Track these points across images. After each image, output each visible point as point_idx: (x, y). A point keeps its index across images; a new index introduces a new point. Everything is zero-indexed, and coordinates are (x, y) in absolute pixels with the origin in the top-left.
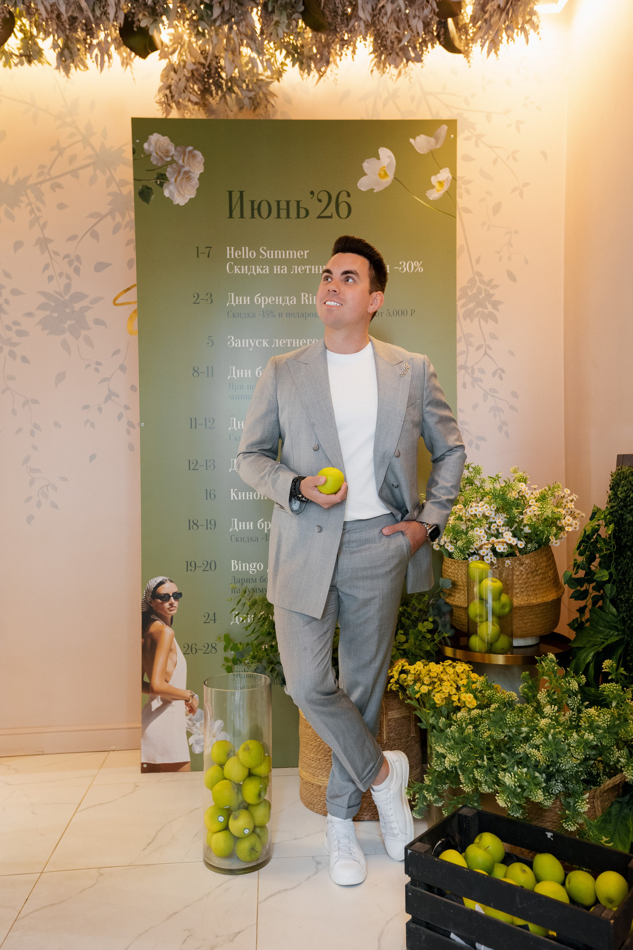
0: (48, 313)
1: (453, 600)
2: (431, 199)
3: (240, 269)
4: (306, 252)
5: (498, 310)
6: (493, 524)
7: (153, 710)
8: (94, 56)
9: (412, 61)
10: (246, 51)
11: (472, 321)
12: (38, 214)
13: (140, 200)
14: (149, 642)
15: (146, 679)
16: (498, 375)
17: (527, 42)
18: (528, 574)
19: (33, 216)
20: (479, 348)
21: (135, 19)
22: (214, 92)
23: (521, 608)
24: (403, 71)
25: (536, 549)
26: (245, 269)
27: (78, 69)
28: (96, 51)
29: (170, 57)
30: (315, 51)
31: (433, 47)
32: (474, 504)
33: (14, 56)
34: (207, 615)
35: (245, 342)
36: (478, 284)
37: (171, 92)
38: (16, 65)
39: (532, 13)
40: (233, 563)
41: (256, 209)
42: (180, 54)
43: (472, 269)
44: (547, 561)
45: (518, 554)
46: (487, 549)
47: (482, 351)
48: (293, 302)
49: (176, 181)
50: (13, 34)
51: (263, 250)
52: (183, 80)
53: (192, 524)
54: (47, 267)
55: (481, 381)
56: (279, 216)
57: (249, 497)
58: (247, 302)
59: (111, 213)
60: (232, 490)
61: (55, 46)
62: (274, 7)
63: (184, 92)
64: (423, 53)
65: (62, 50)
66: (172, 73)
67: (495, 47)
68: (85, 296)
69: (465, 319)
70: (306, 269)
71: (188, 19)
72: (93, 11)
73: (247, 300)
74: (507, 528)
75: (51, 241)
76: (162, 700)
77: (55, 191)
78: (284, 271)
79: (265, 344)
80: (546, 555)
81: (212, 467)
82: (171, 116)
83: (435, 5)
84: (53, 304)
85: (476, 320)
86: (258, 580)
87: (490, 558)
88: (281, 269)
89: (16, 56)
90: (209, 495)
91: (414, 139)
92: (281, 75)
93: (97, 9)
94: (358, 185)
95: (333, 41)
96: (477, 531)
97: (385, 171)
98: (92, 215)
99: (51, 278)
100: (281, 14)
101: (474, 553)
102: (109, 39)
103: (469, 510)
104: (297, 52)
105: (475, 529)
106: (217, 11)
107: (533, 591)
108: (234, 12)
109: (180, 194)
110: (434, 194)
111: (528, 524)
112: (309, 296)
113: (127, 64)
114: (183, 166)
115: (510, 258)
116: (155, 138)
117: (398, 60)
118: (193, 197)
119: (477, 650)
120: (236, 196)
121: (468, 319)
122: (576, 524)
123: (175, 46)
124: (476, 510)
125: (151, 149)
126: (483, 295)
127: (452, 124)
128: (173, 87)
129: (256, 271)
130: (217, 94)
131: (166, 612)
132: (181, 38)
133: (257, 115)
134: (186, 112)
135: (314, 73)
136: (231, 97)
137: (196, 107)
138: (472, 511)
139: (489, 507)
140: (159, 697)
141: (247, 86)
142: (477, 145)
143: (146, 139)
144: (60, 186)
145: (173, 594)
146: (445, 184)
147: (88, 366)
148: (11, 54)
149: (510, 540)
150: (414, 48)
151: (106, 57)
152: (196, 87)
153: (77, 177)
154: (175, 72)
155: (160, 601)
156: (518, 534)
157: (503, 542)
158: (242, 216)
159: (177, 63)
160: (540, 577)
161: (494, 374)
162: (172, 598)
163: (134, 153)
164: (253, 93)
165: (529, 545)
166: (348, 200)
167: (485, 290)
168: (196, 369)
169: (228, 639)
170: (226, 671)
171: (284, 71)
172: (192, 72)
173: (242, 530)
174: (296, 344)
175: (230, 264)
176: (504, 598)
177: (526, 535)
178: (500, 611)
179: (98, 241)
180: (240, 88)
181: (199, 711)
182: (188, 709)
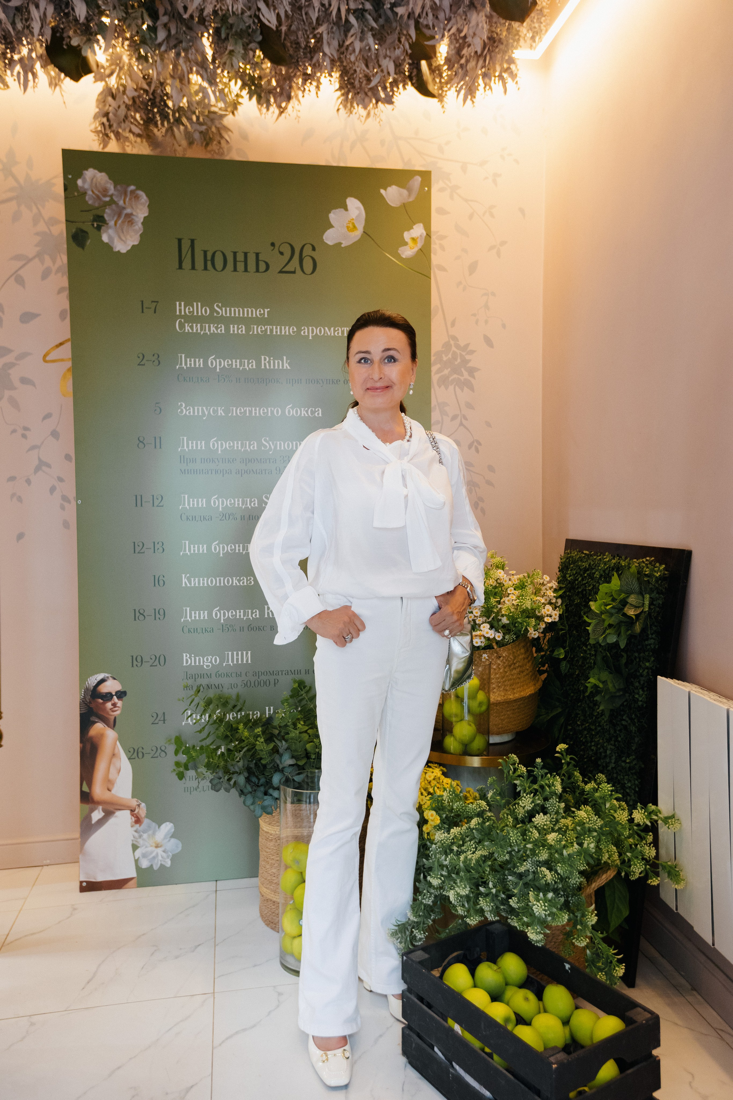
2: (404, 257)
3: (192, 327)
4: (266, 310)
5: (474, 377)
7: (93, 822)
8: (15, 73)
9: (382, 102)
11: (447, 388)
13: (74, 245)
14: (88, 746)
15: (85, 788)
16: (473, 448)
17: (505, 91)
18: (505, 668)
20: (454, 418)
21: (65, 35)
22: (159, 122)
23: (498, 704)
24: (372, 113)
25: (514, 641)
26: (197, 328)
28: (18, 68)
29: (107, 79)
30: (274, 83)
31: (404, 88)
34: (155, 715)
35: (198, 409)
36: (454, 349)
37: (108, 120)
39: (511, 61)
40: (185, 656)
41: (209, 261)
42: (119, 77)
43: (447, 332)
44: (525, 653)
45: (495, 647)
47: (457, 421)
48: (252, 366)
49: (116, 224)
51: (218, 306)
52: (123, 107)
53: (137, 614)
56: (235, 270)
57: (203, 584)
58: (200, 365)
59: (39, 255)
60: (183, 575)
62: (228, 35)
63: (124, 121)
64: (393, 94)
66: (110, 99)
67: (471, 94)
68: (9, 351)
69: (440, 387)
70: (266, 330)
71: (127, 39)
72: (13, 24)
73: (200, 363)
74: (485, 618)
76: (104, 810)
78: (242, 331)
79: (220, 412)
80: (524, 647)
81: (161, 549)
82: (107, 150)
83: (407, 46)
85: (451, 388)
86: (213, 675)
88: (238, 329)
90: (157, 581)
91: (385, 189)
92: (236, 108)
93: (17, 20)
94: (324, 238)
95: (295, 75)
97: (353, 224)
98: (17, 257)
100: (236, 43)
102: (34, 55)
104: (254, 84)
106: (161, 35)
107: (511, 685)
108: (182, 37)
109: (122, 240)
110: (408, 252)
111: (506, 615)
112: (270, 359)
113: (56, 85)
114: (124, 208)
115: (486, 322)
116: (90, 173)
117: (367, 100)
118: (136, 243)
119: (452, 751)
120: (186, 245)
121: (443, 386)
122: (556, 615)
123: (113, 67)
125: (86, 186)
126: (459, 360)
127: (426, 176)
128: (111, 115)
129: (209, 330)
130: (163, 124)
131: (108, 713)
132: (120, 58)
133: (210, 152)
134: (127, 144)
135: (274, 109)
136: (179, 129)
137: (139, 140)
140: (100, 807)
141: (198, 118)
142: (451, 197)
143: (80, 175)
145: (117, 693)
146: (418, 240)
147: (14, 431)
149: (487, 633)
150: (385, 88)
151: (30, 76)
152: (138, 116)
154: (114, 97)
155: (100, 701)
156: (495, 624)
157: (480, 636)
158: (193, 268)
159: (116, 86)
160: (518, 670)
161: (470, 447)
162: (115, 697)
163: (66, 189)
164: (204, 127)
165: (507, 637)
166: (314, 254)
167: (461, 355)
168: (141, 439)
169: (179, 741)
170: (176, 777)
171: (240, 103)
172: (133, 99)
173: (195, 620)
174: (256, 413)
175: (180, 321)
176: (481, 696)
177: (504, 626)
178: (476, 709)
179: (24, 287)
180: (190, 119)
181: (146, 822)
182: (134, 819)
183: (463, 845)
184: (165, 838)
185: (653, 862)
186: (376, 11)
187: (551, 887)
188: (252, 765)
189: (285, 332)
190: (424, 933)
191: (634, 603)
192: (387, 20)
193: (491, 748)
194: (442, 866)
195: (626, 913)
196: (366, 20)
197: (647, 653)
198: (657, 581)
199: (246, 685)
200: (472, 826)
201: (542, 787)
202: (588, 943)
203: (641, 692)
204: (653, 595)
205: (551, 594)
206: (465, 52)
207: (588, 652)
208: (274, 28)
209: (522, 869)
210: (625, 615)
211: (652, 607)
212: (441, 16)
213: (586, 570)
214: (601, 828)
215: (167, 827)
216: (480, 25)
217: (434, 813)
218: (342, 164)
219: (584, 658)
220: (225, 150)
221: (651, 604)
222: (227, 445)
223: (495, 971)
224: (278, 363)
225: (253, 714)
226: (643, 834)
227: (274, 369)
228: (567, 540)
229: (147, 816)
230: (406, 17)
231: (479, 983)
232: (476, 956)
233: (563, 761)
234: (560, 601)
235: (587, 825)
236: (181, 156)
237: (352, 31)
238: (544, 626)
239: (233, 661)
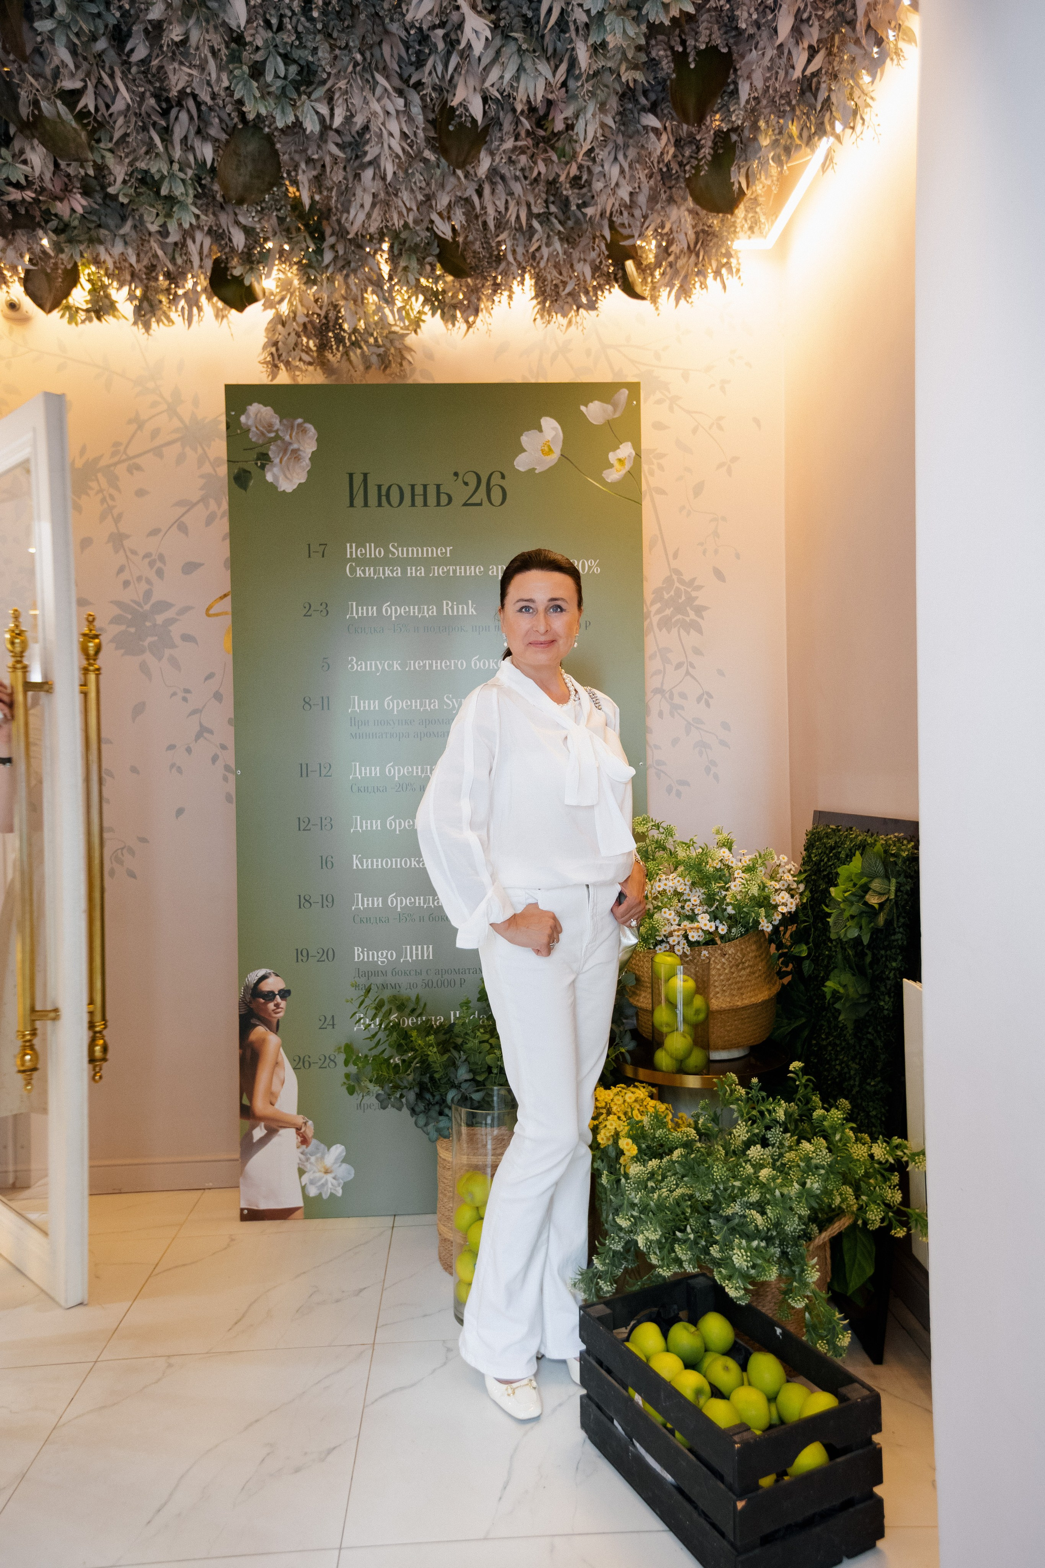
0: (123, 627)
1: (638, 1001)
2: (609, 481)
3: (364, 571)
4: (448, 549)
5: (703, 618)
6: (688, 903)
7: (255, 1141)
8: (179, 308)
9: (585, 309)
10: (371, 298)
11: (669, 632)
12: (111, 503)
13: (235, 487)
14: (248, 1054)
15: (246, 1101)
16: (703, 700)
17: (724, 287)
18: (731, 968)
19: (105, 505)
20: (679, 666)
21: (229, 265)
22: (334, 347)
23: (721, 1012)
24: (574, 320)
25: (742, 935)
26: (370, 572)
27: (161, 324)
28: (182, 303)
29: (277, 306)
30: (461, 296)
31: (610, 292)
32: (664, 877)
33: (80, 312)
34: (323, 1019)
35: (371, 664)
36: (677, 584)
37: (277, 350)
38: (83, 322)
39: (728, 255)
40: (357, 950)
41: (383, 496)
42: (290, 302)
43: (669, 564)
44: (757, 950)
45: (719, 942)
46: (678, 936)
47: (684, 669)
48: (433, 612)
49: (281, 462)
50: (79, 286)
51: (393, 546)
52: (293, 334)
53: (303, 901)
54: (121, 570)
55: (682, 708)
56: (413, 505)
57: (377, 865)
58: (373, 614)
59: (203, 500)
60: (354, 856)
61: (131, 297)
62: (401, 250)
63: (294, 349)
64: (597, 298)
65: (141, 301)
66: (280, 327)
67: (685, 294)
68: (170, 606)
69: (660, 630)
70: (449, 571)
71: (296, 263)
72: (173, 260)
73: (373, 611)
74: (706, 907)
75: (128, 537)
76: (266, 1128)
77: (132, 474)
78: (421, 573)
79: (396, 666)
80: (755, 942)
81: (329, 827)
82: (277, 381)
83: (603, 247)
84: (130, 617)
85: (674, 631)
86: (389, 973)
87: (682, 948)
88: (416, 571)
89: (83, 310)
90: (325, 862)
91: (586, 406)
92: (419, 326)
93: (177, 256)
94: (515, 463)
95: (483, 286)
96: (665, 913)
97: (549, 447)
98: (180, 503)
99: (126, 584)
100: (410, 259)
101: (662, 941)
102: (199, 288)
103: (657, 884)
104: (437, 299)
105: (663, 910)
106: (328, 256)
107: (739, 989)
108: (351, 257)
109: (288, 478)
110: (613, 475)
111: (731, 903)
112: (453, 604)
113: (223, 317)
114: (290, 444)
115: (716, 552)
116: (255, 408)
117: (566, 307)
118: (303, 481)
119: (664, 1069)
120: (358, 480)
121: (664, 629)
122: (792, 903)
123: (284, 293)
124: (665, 885)
125: (250, 422)
126: (683, 598)
127: (634, 388)
128: (280, 343)
129: (384, 574)
130: (338, 349)
131: (270, 1015)
132: (291, 283)
133: (390, 375)
134: (298, 374)
135: (461, 325)
136: (355, 353)
137: (311, 368)
138: (659, 887)
139: (682, 881)
140: (262, 1124)
141: (376, 340)
142: (671, 409)
143: (243, 411)
144: (138, 468)
145: (280, 991)
146: (626, 461)
147: (174, 694)
148: (77, 309)
150: (587, 293)
151: (195, 310)
152: (311, 344)
153: (161, 456)
154: (284, 324)
155: (262, 1001)
156: (720, 915)
157: (698, 929)
158: (366, 504)
159: (286, 314)
160: (748, 971)
161: (699, 700)
162: (278, 997)
163: (228, 427)
164: (382, 349)
165: (734, 930)
166: (503, 483)
167: (686, 592)
168: (307, 700)
169: (349, 1049)
170: (346, 1092)
171: (424, 321)
172: (304, 325)
173: (368, 908)
174: (437, 667)
175: (351, 565)
176: (698, 1001)
177: (730, 917)
178: (693, 1018)
179: (187, 534)
180: (366, 342)
181: (314, 1142)
182: (300, 1139)
183: (663, 1180)
184: (335, 1163)
185: (898, 1209)
186: (564, 213)
187: (763, 1234)
188: (426, 1079)
189: (471, 573)
190: (611, 1285)
191: (878, 889)
192: (577, 222)
193: (712, 1065)
194: (633, 1205)
195: (870, 1271)
196: (552, 223)
197: (893, 951)
198: (904, 862)
199: (427, 985)
200: (674, 1159)
201: (762, 1113)
202: (806, 1304)
203: (887, 999)
204: (899, 880)
205: (788, 877)
206: (673, 248)
207: (833, 949)
208: (450, 240)
209: (729, 1212)
210: (866, 904)
211: (899, 894)
212: (637, 213)
213: (832, 848)
214: (830, 1166)
215: (338, 1150)
216: (683, 220)
217: (630, 1141)
218: (541, 380)
219: (830, 957)
220: (408, 372)
221: (898, 890)
222: (403, 704)
223: (692, 1333)
224: (463, 608)
225: (436, 1020)
226: (886, 1173)
227: (458, 615)
228: (815, 812)
229: (315, 1136)
230: (598, 216)
231: (671, 1348)
232: (672, 1314)
233: (797, 1083)
234: (802, 887)
235: (814, 1162)
236: (358, 382)
237: (536, 237)
238: (780, 917)
239: (411, 957)
